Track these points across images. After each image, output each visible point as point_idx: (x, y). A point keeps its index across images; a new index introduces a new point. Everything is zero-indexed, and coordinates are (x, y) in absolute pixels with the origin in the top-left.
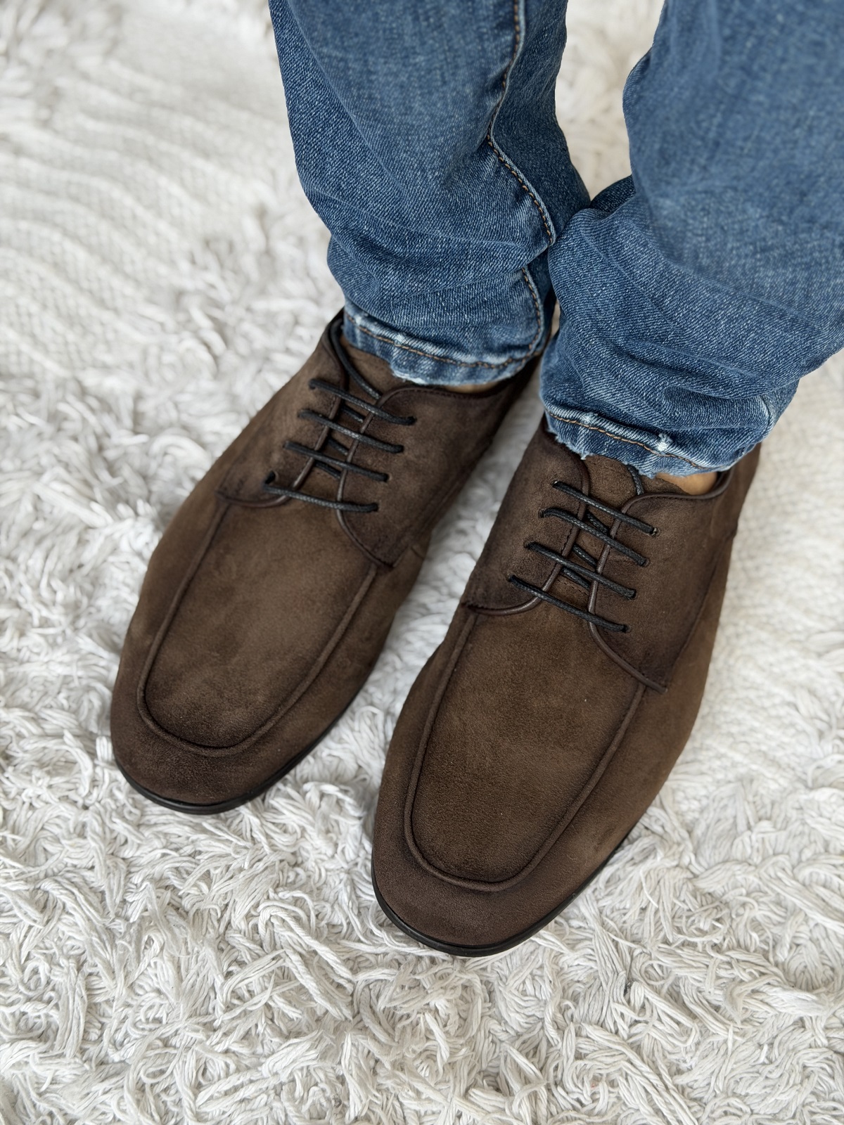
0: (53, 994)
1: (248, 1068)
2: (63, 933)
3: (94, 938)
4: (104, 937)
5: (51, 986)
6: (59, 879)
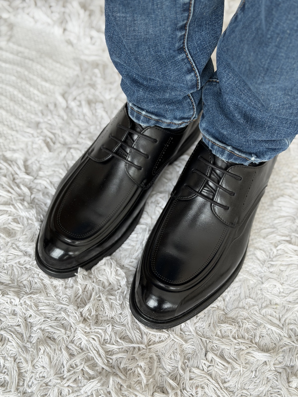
0: (6, 370)
1: (76, 391)
2: (8, 349)
3: (20, 350)
4: (23, 349)
5: (5, 368)
6: (6, 330)
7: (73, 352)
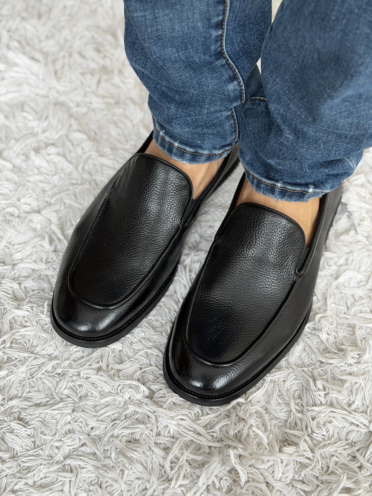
7: (166, 445)
